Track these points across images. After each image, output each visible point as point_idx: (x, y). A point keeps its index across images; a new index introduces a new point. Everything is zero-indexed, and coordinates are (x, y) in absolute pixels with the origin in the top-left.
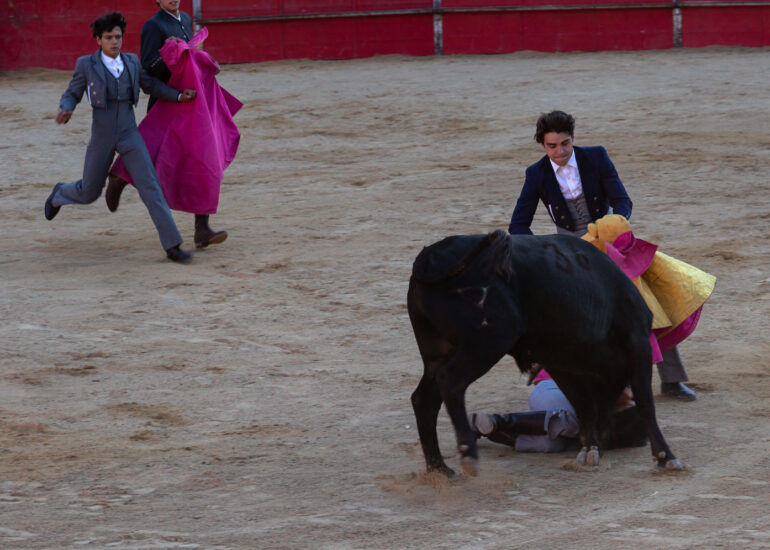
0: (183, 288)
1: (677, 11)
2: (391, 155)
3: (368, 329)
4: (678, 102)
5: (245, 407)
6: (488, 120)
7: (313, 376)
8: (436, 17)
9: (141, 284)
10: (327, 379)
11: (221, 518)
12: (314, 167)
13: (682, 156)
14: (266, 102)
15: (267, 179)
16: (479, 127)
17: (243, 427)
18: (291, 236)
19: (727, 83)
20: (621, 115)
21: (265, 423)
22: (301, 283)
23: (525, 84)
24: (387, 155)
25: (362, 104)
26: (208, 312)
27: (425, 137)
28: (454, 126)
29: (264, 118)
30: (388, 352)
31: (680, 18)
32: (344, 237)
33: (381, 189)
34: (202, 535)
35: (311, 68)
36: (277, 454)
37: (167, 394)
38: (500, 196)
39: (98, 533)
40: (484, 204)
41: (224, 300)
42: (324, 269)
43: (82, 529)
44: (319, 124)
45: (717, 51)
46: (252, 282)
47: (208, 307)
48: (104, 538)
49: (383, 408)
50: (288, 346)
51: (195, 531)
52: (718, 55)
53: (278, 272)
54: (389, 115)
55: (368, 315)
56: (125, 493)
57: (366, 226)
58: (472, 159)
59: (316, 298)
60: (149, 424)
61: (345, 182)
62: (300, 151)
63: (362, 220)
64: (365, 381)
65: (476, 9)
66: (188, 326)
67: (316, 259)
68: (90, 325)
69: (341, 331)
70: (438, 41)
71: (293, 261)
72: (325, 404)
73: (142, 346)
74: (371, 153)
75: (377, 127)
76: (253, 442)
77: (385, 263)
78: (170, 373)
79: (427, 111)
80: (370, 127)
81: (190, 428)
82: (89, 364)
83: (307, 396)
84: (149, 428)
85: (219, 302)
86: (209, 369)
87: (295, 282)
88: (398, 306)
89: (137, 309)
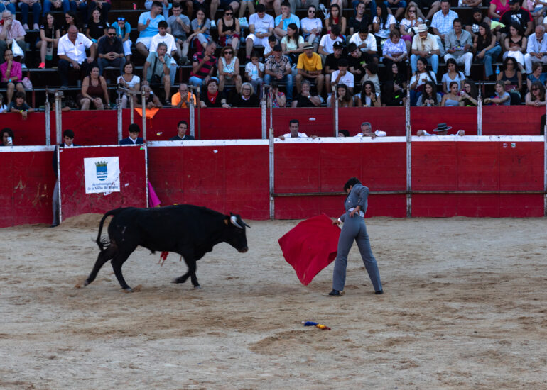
3: (362, 371)
8: (408, 196)
16: (430, 259)
20: (512, 254)
23: (457, 235)
54: (379, 251)
55: (362, 363)
59: (333, 353)
65: (431, 192)
66: (260, 367)
68: (204, 365)
69: (346, 372)
70: (409, 209)
73: (233, 378)
79: (401, 249)
89: (231, 356)
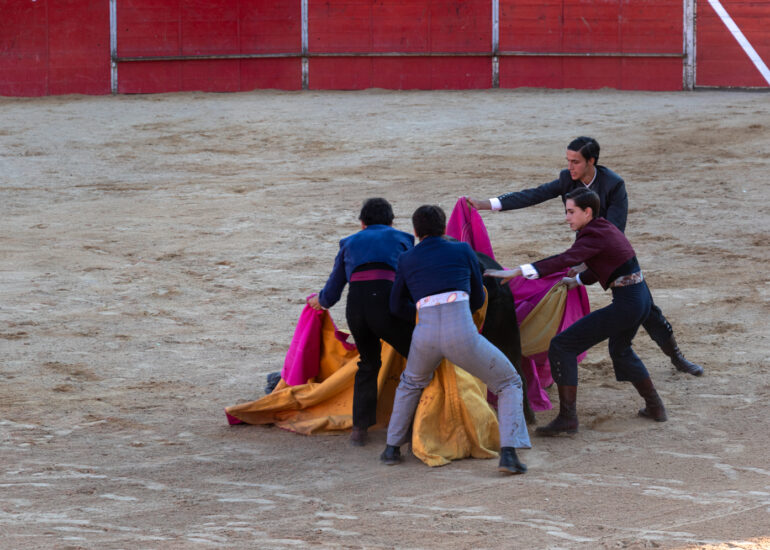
0: (97, 272)
1: (495, 59)
2: (266, 169)
3: (245, 307)
4: (495, 131)
5: (147, 367)
6: (343, 143)
7: (200, 343)
8: (304, 60)
9: (65, 268)
10: (212, 346)
11: (124, 455)
12: (204, 177)
13: (497, 174)
14: (167, 125)
15: (166, 186)
16: (336, 148)
17: (144, 383)
18: (184, 232)
19: (534, 117)
20: (449, 141)
21: (162, 380)
22: (192, 269)
23: (373, 115)
24: (262, 169)
25: (244, 128)
26: (117, 290)
27: (292, 155)
28: (315, 147)
29: (165, 138)
30: (260, 325)
31: (497, 64)
32: (227, 234)
33: (256, 196)
34: (109, 469)
35: (203, 98)
36: (170, 405)
37: (83, 356)
38: (352, 203)
39: (25, 465)
40: (339, 209)
41: (130, 282)
42: (211, 259)
43: (13, 462)
44: (208, 143)
45: (527, 91)
46: (152, 267)
47: (118, 287)
48: (30, 469)
49: (256, 370)
50: (180, 319)
51: (103, 465)
52: (527, 94)
53: (173, 260)
54: (265, 137)
55: (244, 296)
56: (48, 434)
57: (245, 225)
58: (330, 173)
59: (204, 281)
60: (68, 379)
61: (228, 190)
62: (194, 164)
63: (242, 220)
64: (241, 348)
65: (335, 55)
66: (102, 302)
67: (204, 250)
68: (24, 299)
69: (222, 308)
70: (305, 79)
71: (185, 251)
72: (209, 366)
73: (64, 318)
74: (250, 167)
75: (255, 146)
76: (151, 395)
77: (260, 255)
78: (86, 339)
79: (295, 135)
80: (249, 146)
81: (102, 383)
82: (22, 330)
83: (194, 359)
84: (69, 382)
85: (126, 283)
86: (117, 336)
87: (187, 269)
88: (269, 289)
89: (60, 287)
